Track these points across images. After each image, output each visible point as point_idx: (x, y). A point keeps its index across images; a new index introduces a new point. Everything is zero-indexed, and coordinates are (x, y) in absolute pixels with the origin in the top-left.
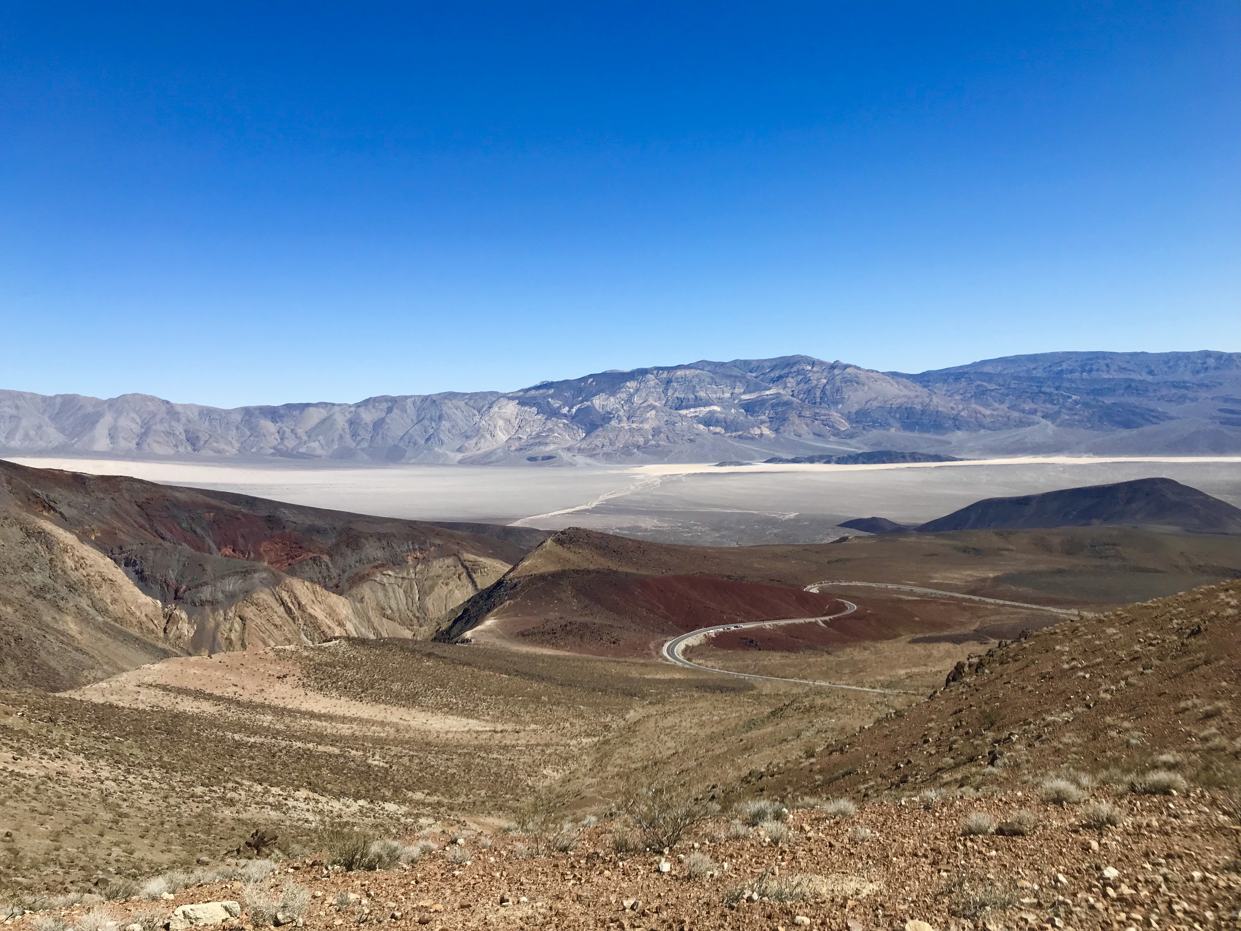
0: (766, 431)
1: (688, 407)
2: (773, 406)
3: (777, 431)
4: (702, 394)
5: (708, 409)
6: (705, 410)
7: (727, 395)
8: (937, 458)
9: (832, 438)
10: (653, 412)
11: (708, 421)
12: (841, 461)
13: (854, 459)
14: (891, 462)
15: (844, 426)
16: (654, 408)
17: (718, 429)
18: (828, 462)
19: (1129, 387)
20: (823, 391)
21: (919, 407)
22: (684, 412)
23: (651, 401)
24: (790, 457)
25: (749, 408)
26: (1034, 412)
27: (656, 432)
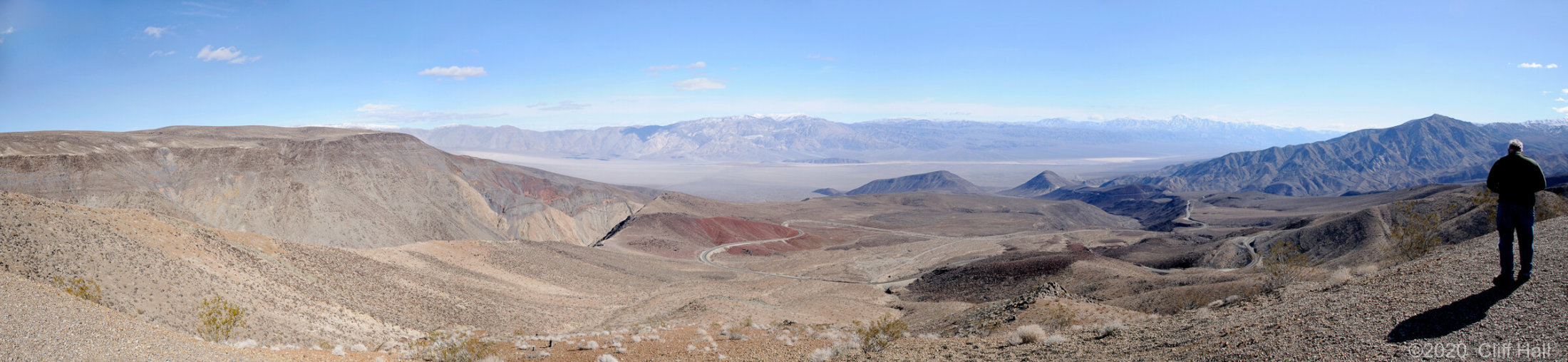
0: (784, 148)
1: (748, 135)
2: (787, 136)
3: (789, 147)
4: (755, 129)
5: (757, 136)
6: (755, 137)
7: (767, 130)
8: (858, 162)
9: (814, 152)
10: (731, 137)
11: (757, 142)
12: (816, 162)
13: (823, 161)
14: (838, 163)
15: (818, 146)
16: (732, 135)
17: (762, 146)
18: (810, 162)
19: (934, 133)
20: (810, 130)
21: (851, 139)
22: (746, 137)
23: (731, 131)
24: (794, 159)
25: (776, 136)
26: (898, 142)
27: (733, 146)
